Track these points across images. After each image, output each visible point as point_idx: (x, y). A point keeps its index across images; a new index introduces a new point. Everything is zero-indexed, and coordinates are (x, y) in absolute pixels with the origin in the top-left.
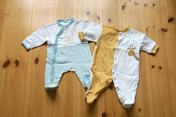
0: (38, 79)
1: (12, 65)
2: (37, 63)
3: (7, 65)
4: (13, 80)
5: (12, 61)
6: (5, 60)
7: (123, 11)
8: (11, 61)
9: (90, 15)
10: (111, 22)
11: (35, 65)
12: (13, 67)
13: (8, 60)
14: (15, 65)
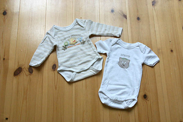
0: (57, 89)
1: (24, 73)
2: (54, 70)
3: (19, 74)
4: (27, 90)
5: (25, 67)
6: (16, 67)
7: (153, 8)
8: (23, 68)
9: (114, 13)
10: (140, 21)
11: (53, 72)
12: (26, 75)
13: (20, 67)
14: (28, 73)
